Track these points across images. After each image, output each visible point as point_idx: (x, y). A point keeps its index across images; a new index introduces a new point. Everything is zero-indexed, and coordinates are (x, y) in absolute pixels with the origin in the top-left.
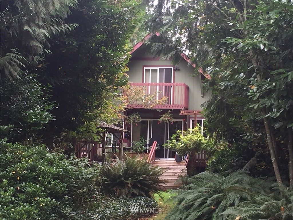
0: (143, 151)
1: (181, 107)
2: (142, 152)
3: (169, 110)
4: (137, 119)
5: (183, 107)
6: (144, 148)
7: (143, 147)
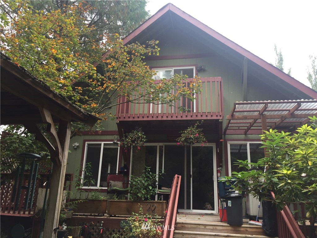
0: (148, 196)
1: (217, 116)
2: (146, 199)
3: (195, 121)
4: (138, 138)
5: (220, 116)
6: (151, 190)
7: (151, 188)
